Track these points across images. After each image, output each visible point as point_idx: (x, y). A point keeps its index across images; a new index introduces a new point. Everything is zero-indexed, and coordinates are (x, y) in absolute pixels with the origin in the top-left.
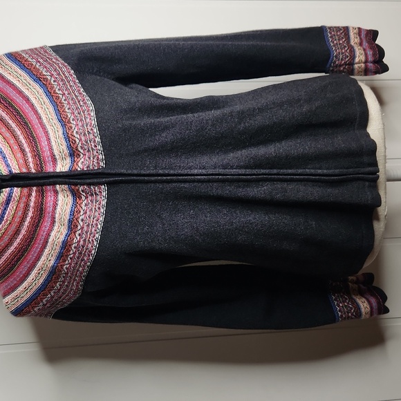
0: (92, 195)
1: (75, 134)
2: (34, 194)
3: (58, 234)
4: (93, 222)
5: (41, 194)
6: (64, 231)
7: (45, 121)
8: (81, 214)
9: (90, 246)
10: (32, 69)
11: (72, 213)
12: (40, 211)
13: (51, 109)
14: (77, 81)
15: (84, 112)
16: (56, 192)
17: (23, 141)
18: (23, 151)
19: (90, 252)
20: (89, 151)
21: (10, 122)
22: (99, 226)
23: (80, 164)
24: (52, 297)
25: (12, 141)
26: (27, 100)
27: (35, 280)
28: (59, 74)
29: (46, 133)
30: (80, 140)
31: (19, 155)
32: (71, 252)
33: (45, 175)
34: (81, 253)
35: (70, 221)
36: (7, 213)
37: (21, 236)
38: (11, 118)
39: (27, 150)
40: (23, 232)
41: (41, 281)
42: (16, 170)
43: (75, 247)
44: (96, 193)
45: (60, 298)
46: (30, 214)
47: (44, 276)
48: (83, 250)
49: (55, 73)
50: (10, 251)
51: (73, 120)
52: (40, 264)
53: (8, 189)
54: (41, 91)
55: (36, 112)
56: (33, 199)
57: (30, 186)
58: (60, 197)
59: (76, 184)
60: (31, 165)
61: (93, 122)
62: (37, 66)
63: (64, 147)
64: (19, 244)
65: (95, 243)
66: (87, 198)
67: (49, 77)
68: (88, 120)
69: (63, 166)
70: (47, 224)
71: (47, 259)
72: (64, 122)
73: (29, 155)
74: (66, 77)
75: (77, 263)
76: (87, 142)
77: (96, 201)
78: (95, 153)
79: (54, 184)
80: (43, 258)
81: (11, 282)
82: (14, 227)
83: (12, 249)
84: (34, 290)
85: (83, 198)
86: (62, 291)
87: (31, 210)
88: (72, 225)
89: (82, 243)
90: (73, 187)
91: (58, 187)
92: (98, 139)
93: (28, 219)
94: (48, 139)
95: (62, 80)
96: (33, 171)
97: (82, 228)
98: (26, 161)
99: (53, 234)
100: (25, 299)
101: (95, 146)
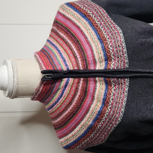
0: (119, 84)
1: (110, 47)
2: (81, 82)
3: (96, 106)
4: (119, 101)
5: (86, 82)
6: (100, 105)
7: (90, 40)
8: (112, 95)
9: (117, 115)
10: (81, 10)
11: (106, 95)
12: (85, 92)
13: (93, 33)
14: (109, 16)
15: (115, 34)
16: (95, 82)
17: (76, 52)
18: (75, 57)
19: (117, 119)
20: (118, 57)
21: (68, 41)
22: (124, 104)
23: (112, 65)
24: (88, 141)
25: (69, 52)
26: (79, 28)
27: (79, 131)
28: (97, 13)
29: (90, 47)
30: (113, 51)
31: (73, 60)
32: (104, 118)
33: (89, 71)
34: (110, 119)
35: (104, 100)
36: (65, 92)
37: (72, 106)
38: (69, 38)
39: (78, 56)
40: (74, 103)
41: (82, 132)
42: (71, 68)
43: (107, 115)
44: (121, 83)
45: (92, 142)
46: (79, 94)
47: (85, 130)
48: (112, 117)
49: (95, 12)
50: (65, 114)
51: (108, 39)
52: (83, 122)
53: (66, 79)
54: (87, 23)
55: (84, 35)
56: (81, 85)
57: (79, 77)
58: (98, 84)
59: (109, 77)
60: (81, 65)
61: (122, 40)
62: (84, 9)
63: (102, 55)
64: (71, 110)
65: (121, 114)
66: (115, 86)
67: (91, 15)
68: (119, 39)
69: (100, 66)
70: (89, 100)
71: (88, 120)
72: (102, 40)
73: (79, 59)
74: (102, 14)
75: (107, 125)
76: (117, 52)
77: (122, 88)
78: (123, 59)
79: (95, 77)
80: (85, 119)
81: (65, 130)
82: (68, 100)
83: (67, 112)
84: (78, 136)
85: (113, 86)
86: (94, 138)
87: (79, 91)
88: (105, 102)
89: (112, 113)
90: (107, 79)
91: (97, 79)
92: (125, 50)
93: (77, 96)
94: (92, 51)
95: (100, 16)
96: (82, 69)
97: (112, 104)
98: (77, 63)
99: (92, 106)
100: (72, 141)
101: (123, 54)
